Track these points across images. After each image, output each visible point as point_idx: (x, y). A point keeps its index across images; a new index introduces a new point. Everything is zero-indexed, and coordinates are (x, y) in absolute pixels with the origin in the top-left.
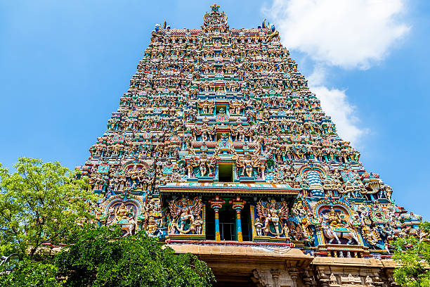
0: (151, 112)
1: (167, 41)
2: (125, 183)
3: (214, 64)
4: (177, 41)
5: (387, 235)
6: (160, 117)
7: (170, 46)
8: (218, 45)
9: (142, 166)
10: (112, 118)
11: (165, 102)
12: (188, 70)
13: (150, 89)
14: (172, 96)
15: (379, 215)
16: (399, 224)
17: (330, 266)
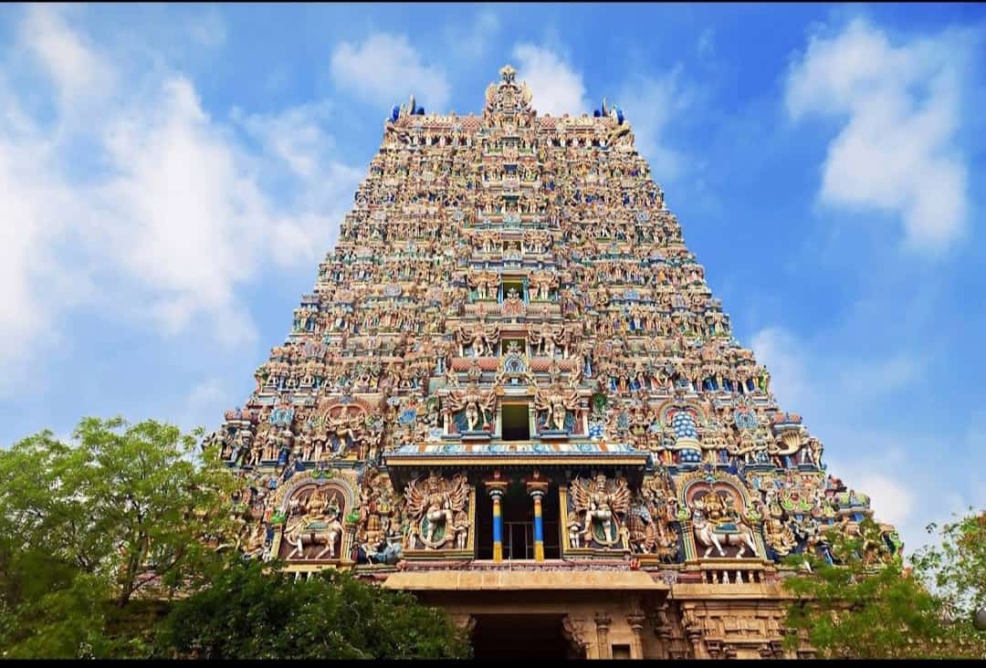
0: (381, 292)
1: (416, 141)
2: (324, 443)
3: (503, 194)
4: (435, 140)
5: (807, 536)
6: (396, 303)
7: (421, 152)
8: (511, 152)
9: (359, 409)
10: (303, 305)
11: (407, 271)
12: (455, 204)
13: (380, 243)
14: (422, 259)
15: (795, 497)
16: (830, 513)
17: (704, 601)
